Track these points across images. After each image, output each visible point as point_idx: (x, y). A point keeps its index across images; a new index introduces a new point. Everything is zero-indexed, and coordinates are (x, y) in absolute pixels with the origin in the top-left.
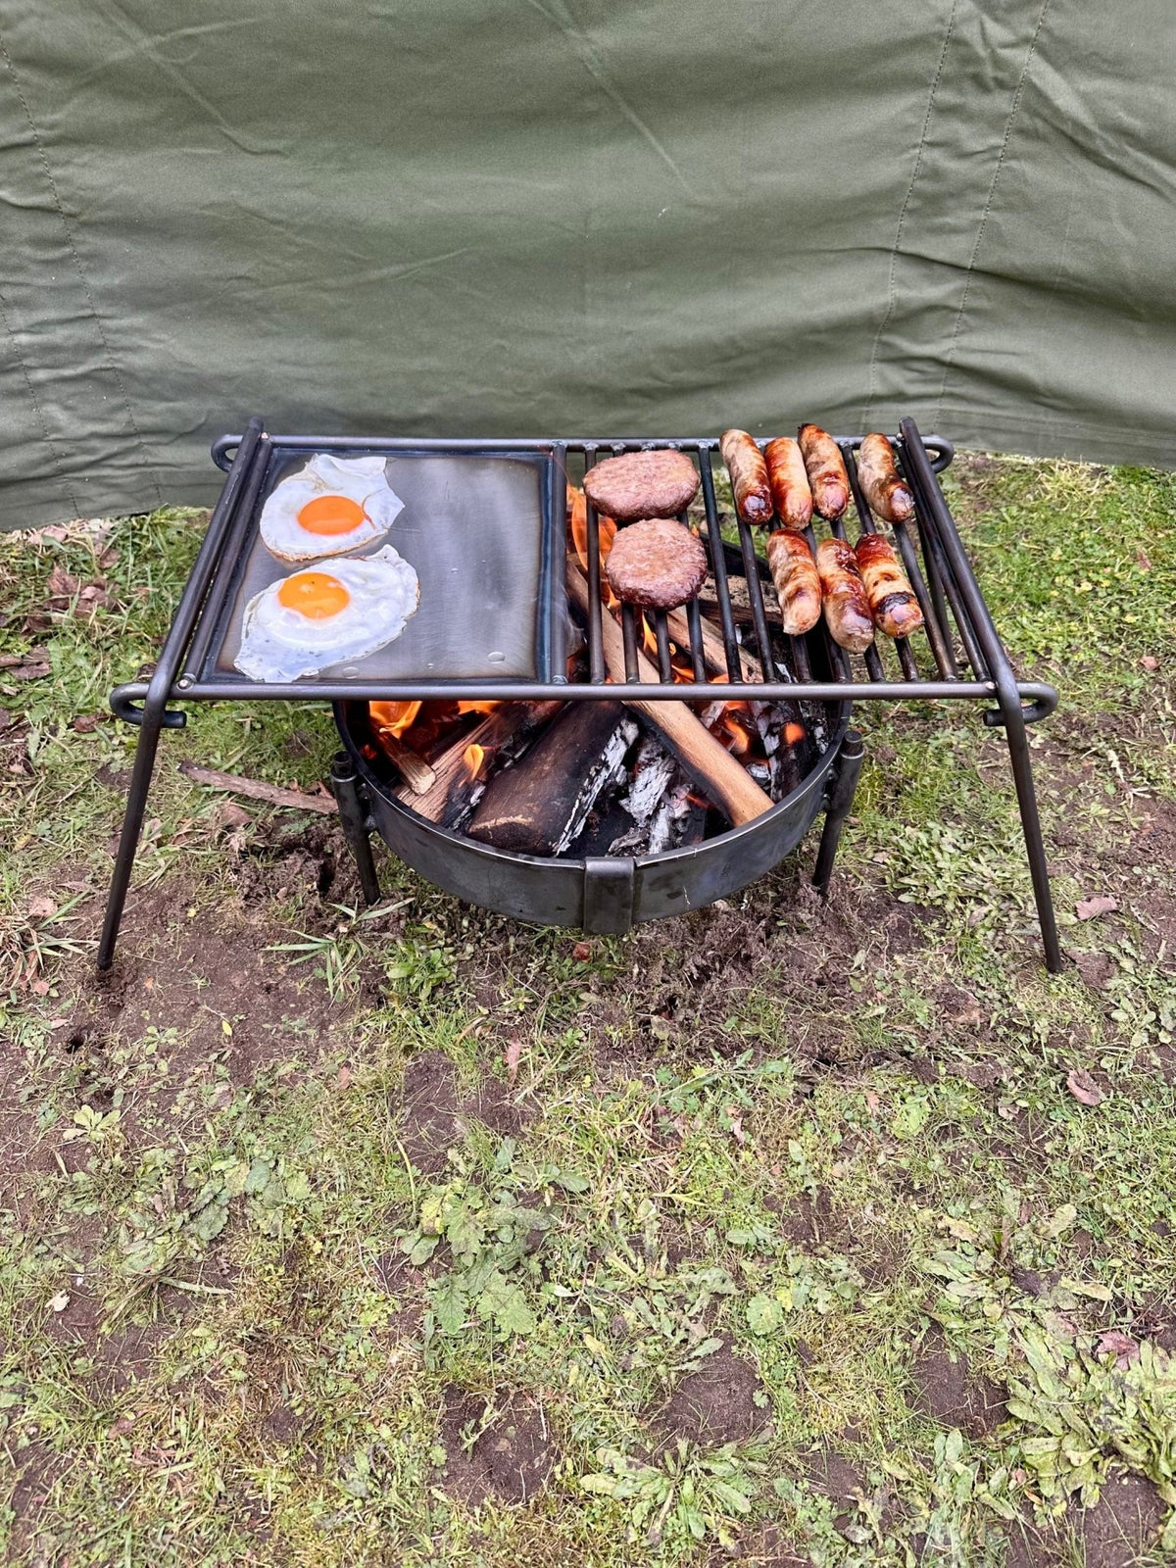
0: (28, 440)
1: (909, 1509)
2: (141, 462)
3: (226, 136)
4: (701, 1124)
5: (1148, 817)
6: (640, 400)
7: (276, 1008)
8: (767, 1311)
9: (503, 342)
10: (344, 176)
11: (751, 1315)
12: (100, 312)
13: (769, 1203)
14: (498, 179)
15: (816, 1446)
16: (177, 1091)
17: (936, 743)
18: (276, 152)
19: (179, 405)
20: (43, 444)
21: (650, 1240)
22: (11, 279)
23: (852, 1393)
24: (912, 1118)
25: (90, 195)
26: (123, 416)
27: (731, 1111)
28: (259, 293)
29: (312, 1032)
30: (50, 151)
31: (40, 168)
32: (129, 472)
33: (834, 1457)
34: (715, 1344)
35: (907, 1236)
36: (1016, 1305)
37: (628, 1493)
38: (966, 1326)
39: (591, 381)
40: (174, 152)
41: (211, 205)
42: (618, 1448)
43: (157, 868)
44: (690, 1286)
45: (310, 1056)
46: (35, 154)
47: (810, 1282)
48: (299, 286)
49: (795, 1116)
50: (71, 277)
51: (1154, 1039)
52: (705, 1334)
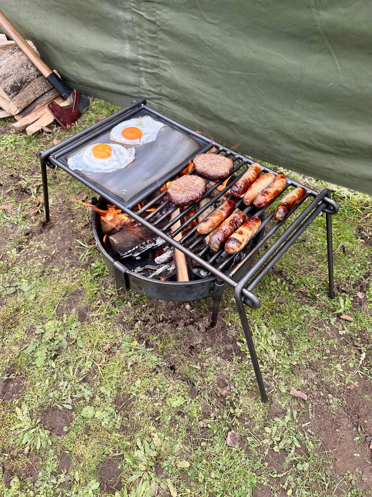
0: (134, 85)
1: (70, 488)
2: (161, 103)
3: (201, 14)
4: (123, 356)
5: (356, 383)
6: (304, 147)
7: (67, 255)
8: (90, 412)
9: (264, 109)
10: (230, 37)
11: (85, 409)
12: (160, 56)
13: (119, 389)
14: (277, 54)
15: (67, 452)
16: (32, 258)
17: (304, 308)
18: (213, 23)
19: (172, 91)
20: (138, 88)
21: (83, 372)
22: (141, 39)
23: (88, 450)
24: (176, 402)
25: (164, 21)
26: (159, 88)
27: (133, 359)
28: (199, 66)
29: (68, 265)
30: (158, 5)
31: (154, 10)
32: (158, 105)
33: (69, 459)
34: (70, 407)
35: (142, 428)
36: (149, 472)
37: (21, 420)
38: (132, 464)
39: (288, 133)
40: (187, 15)
41: (192, 34)
42: (28, 408)
43: (77, 206)
44: (80, 390)
45: (62, 271)
46: (154, 5)
47: (107, 415)
48: (210, 68)
49: (148, 375)
50: (155, 44)
51: (273, 446)
52: (71, 403)
